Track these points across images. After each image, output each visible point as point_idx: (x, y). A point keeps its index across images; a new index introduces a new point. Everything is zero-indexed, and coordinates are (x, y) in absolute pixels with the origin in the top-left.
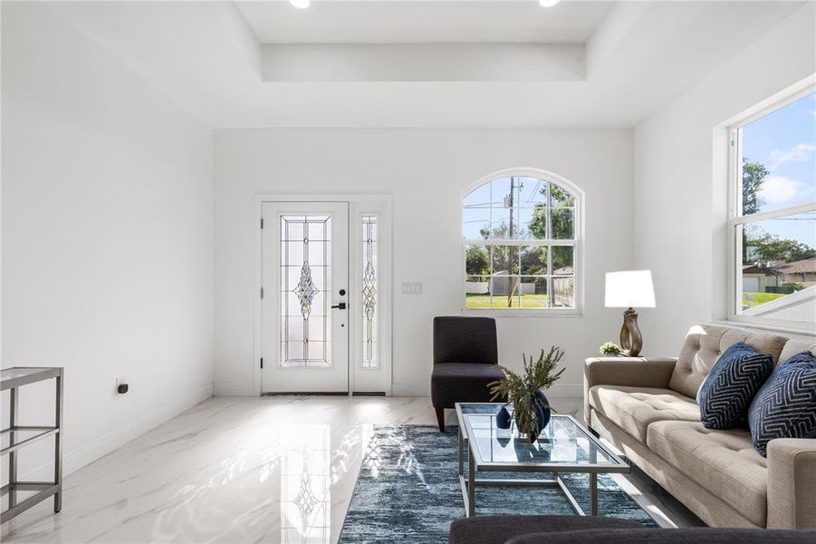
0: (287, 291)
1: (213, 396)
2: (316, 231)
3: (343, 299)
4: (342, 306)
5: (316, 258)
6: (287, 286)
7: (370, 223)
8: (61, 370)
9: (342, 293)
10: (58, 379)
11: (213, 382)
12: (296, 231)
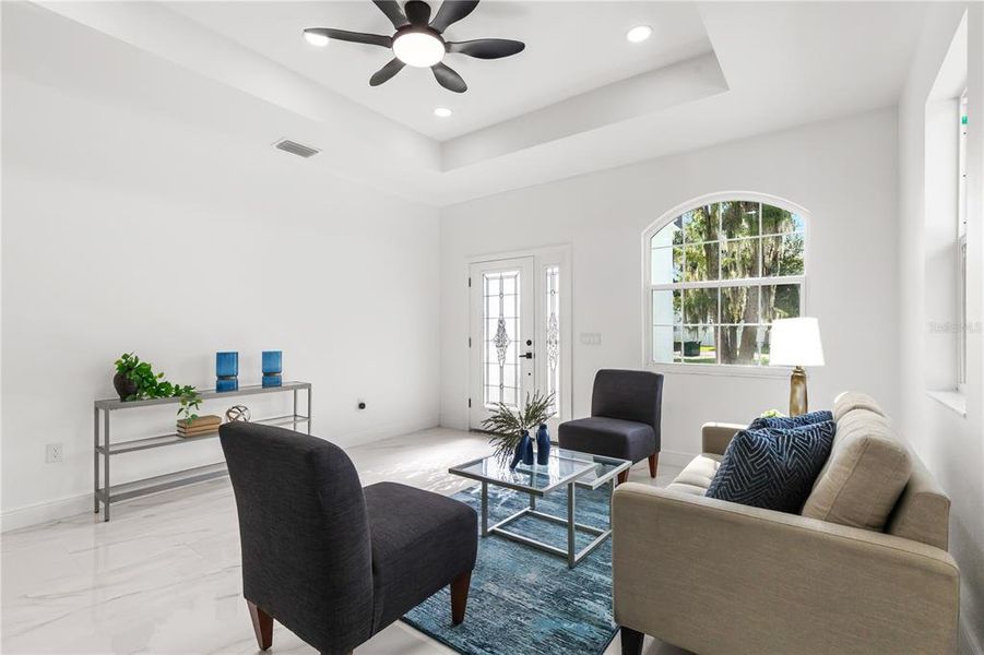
0: (488, 341)
1: (439, 426)
2: (509, 286)
3: (530, 349)
4: (529, 356)
5: (509, 311)
6: (488, 337)
7: (553, 274)
8: (310, 385)
9: (529, 343)
10: (309, 390)
11: (440, 415)
12: (494, 287)
